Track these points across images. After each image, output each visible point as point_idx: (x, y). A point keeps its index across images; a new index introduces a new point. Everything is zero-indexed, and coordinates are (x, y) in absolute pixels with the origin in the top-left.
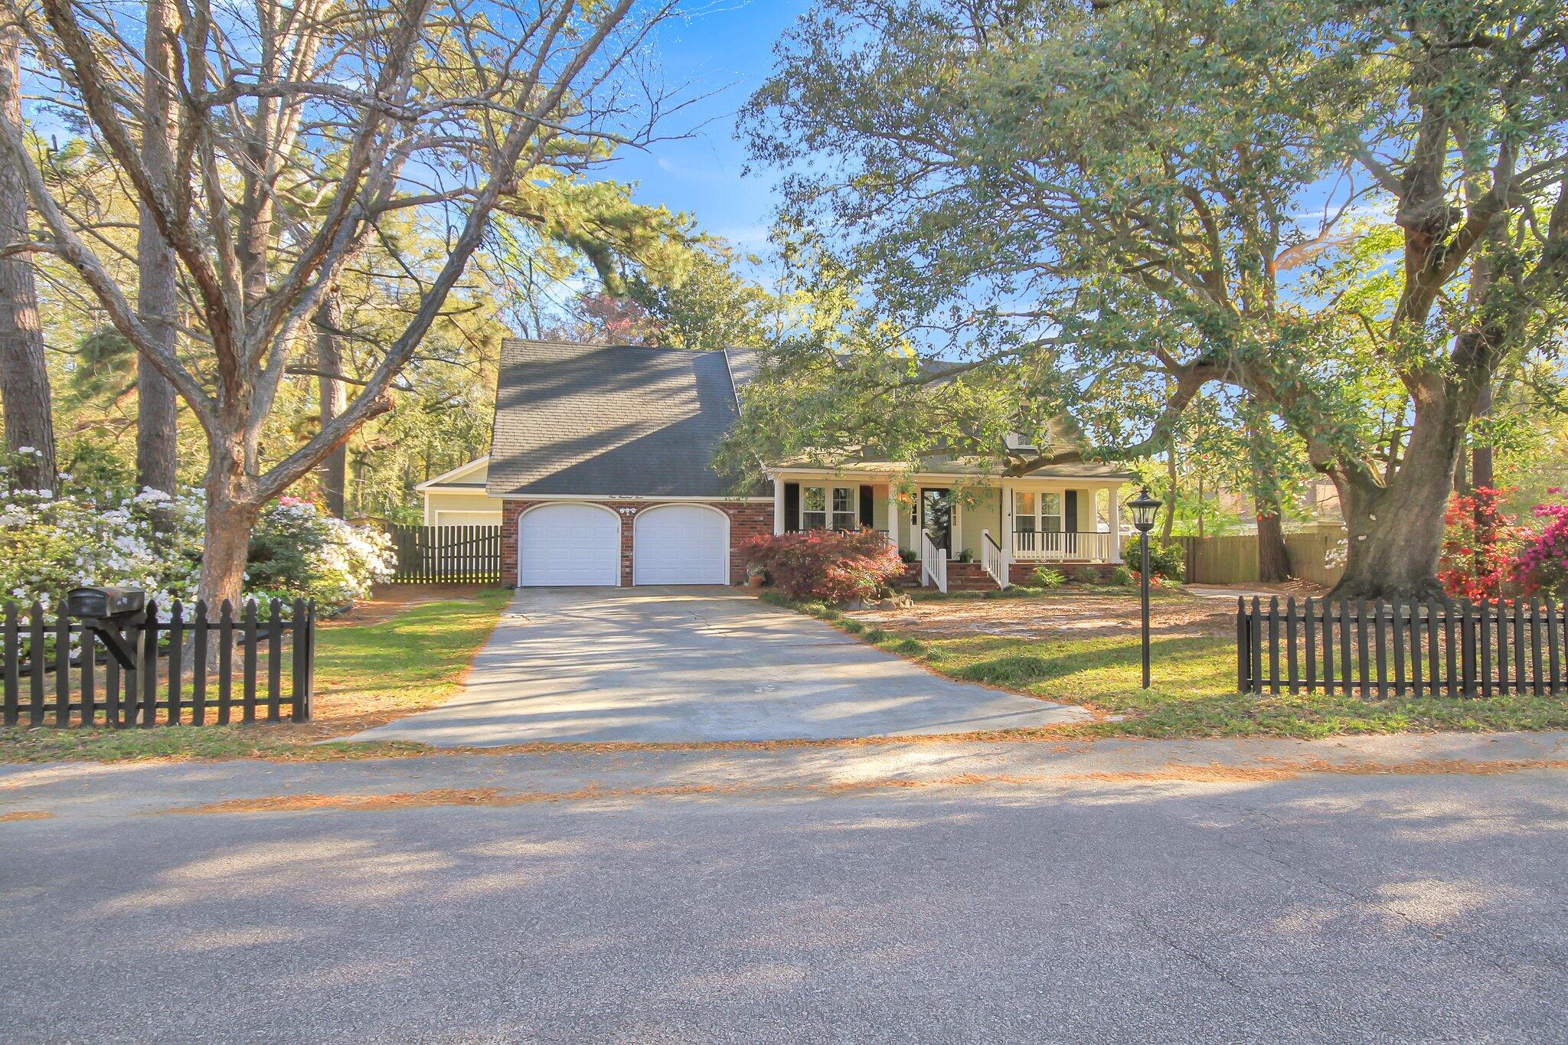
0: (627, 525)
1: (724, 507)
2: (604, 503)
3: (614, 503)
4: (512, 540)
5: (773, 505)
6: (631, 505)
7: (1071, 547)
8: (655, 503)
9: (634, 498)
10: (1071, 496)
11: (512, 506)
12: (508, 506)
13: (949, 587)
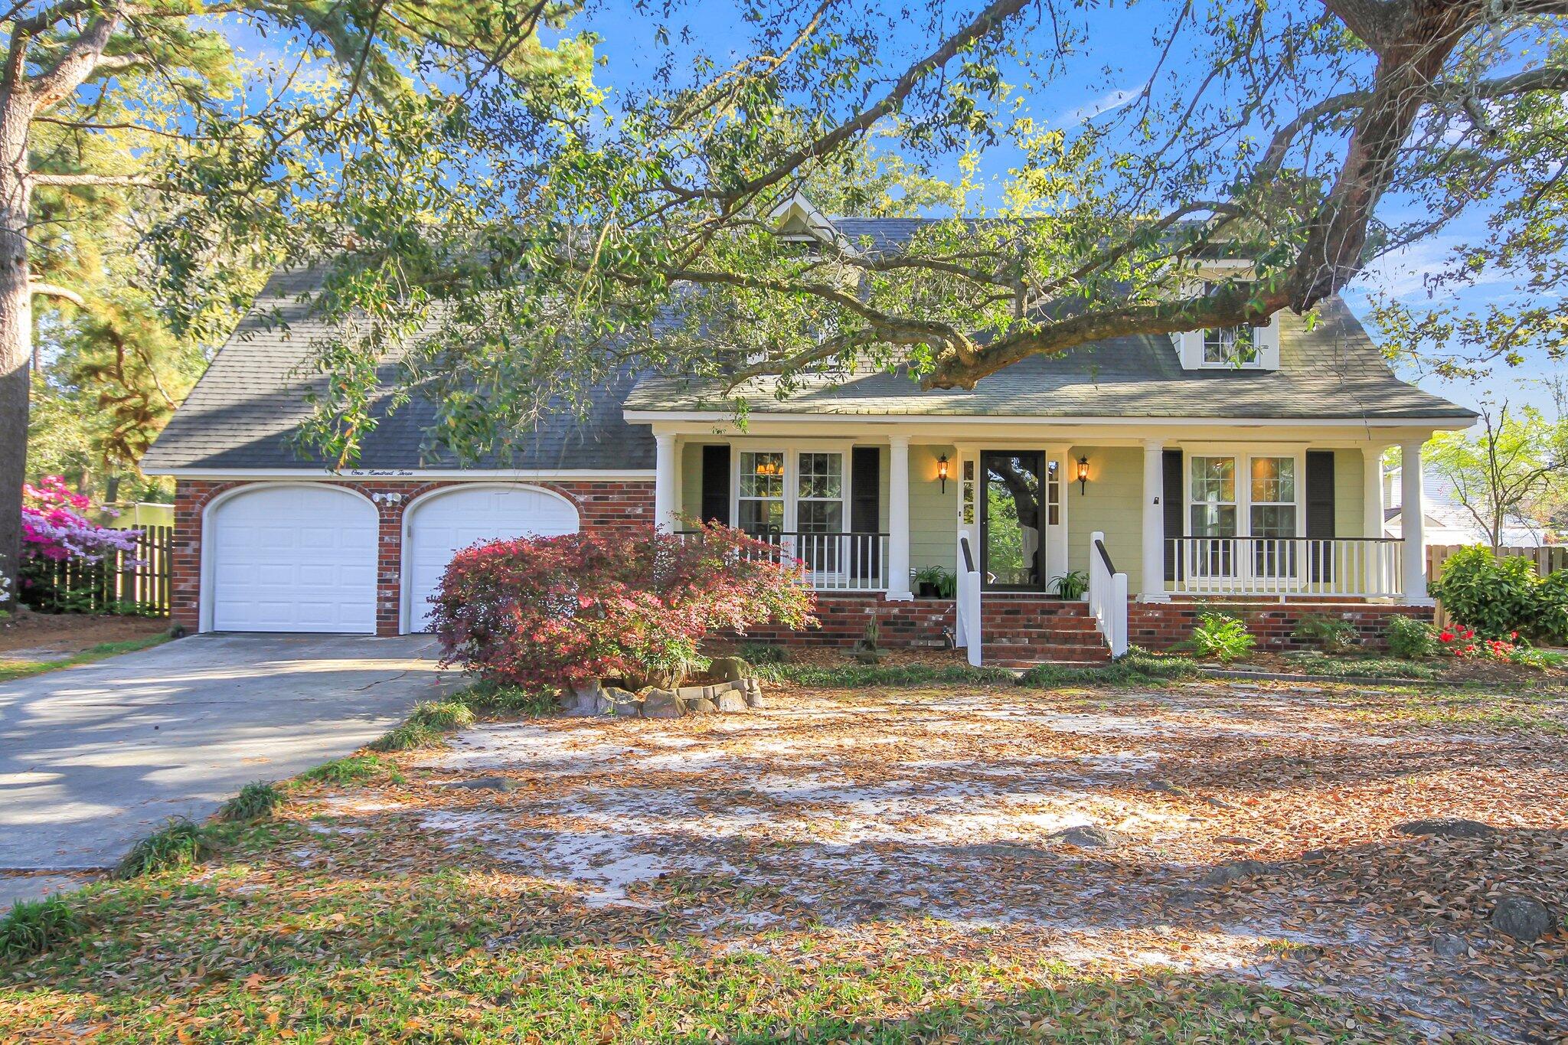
0: (391, 523)
1: (567, 489)
2: (350, 485)
3: (367, 484)
4: (189, 551)
5: (652, 485)
6: (396, 486)
7: (1322, 570)
8: (441, 484)
9: (395, 475)
10: (1321, 464)
11: (192, 490)
12: (184, 491)
13: (986, 653)
